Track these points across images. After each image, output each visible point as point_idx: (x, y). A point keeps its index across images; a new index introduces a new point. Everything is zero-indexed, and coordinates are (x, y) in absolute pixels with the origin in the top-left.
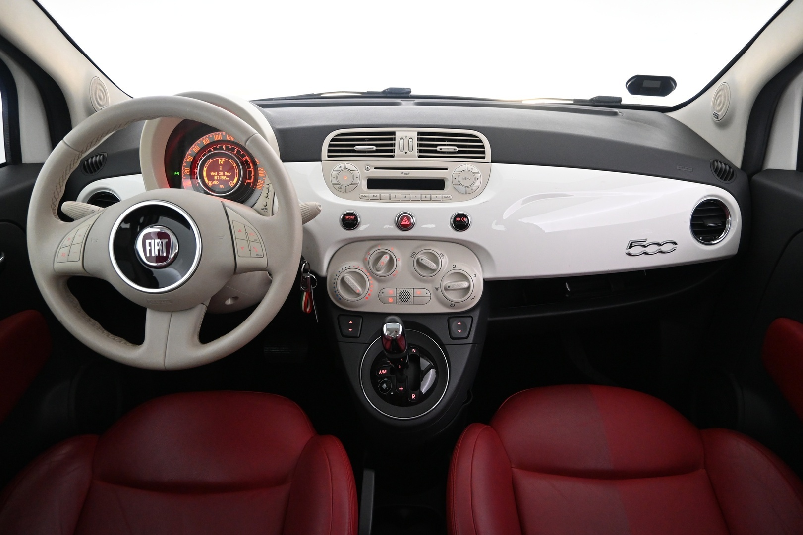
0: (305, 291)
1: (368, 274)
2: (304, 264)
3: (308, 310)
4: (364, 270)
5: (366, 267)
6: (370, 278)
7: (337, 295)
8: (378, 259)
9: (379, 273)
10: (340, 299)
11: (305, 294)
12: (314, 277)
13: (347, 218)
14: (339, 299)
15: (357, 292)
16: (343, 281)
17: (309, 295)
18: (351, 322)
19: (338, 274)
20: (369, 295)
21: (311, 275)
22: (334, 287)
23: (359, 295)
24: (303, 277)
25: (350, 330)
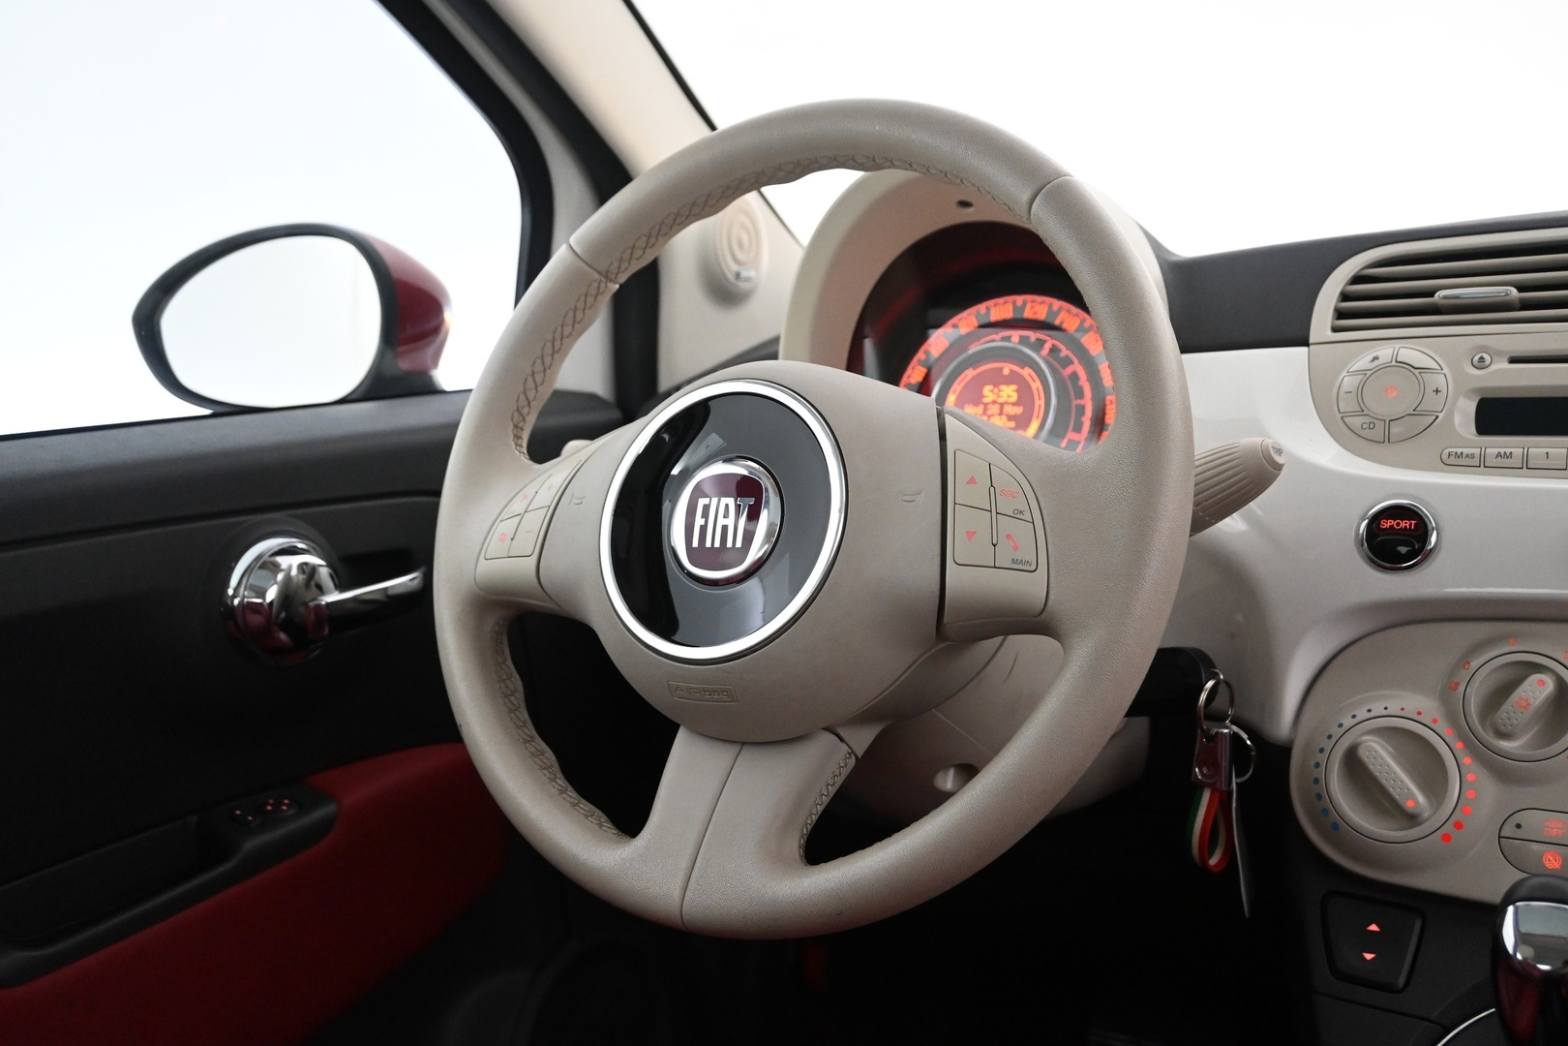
0: (1208, 785)
1: (1458, 746)
2: (1210, 684)
3: (1213, 861)
4: (1442, 726)
5: (1451, 717)
6: (1466, 761)
7: (1325, 812)
8: (1503, 692)
9: (1505, 745)
10: (1335, 826)
11: (1206, 796)
12: (1245, 736)
13: (1387, 524)
14: (1334, 828)
15: (1409, 805)
16: (1353, 763)
17: (1222, 800)
18: (1374, 927)
19: (1337, 732)
20: (1458, 825)
21: (1235, 728)
22: (1317, 781)
23: (1412, 819)
24: (1206, 734)
25: (1369, 956)
